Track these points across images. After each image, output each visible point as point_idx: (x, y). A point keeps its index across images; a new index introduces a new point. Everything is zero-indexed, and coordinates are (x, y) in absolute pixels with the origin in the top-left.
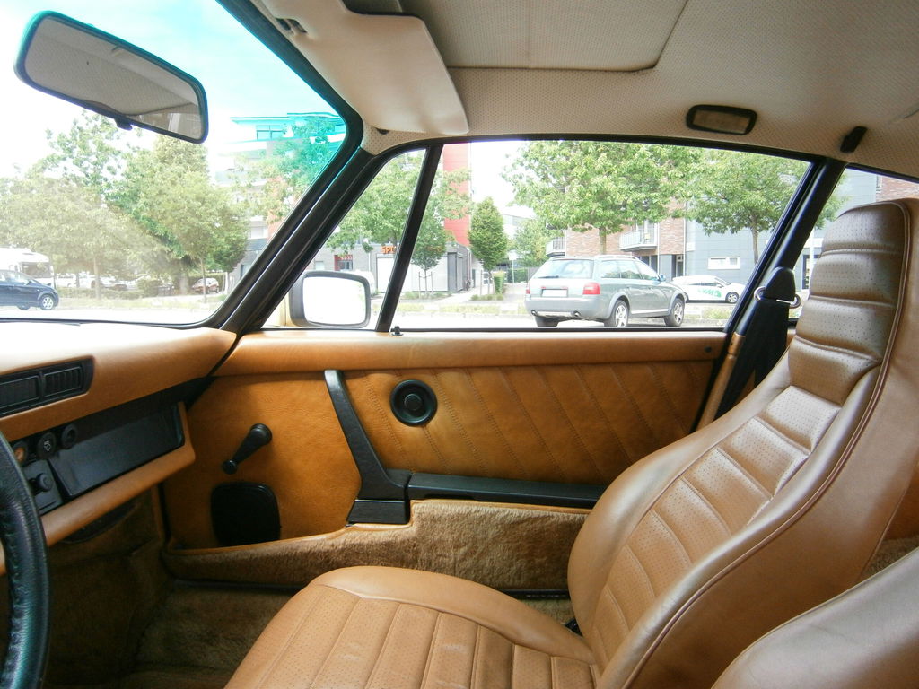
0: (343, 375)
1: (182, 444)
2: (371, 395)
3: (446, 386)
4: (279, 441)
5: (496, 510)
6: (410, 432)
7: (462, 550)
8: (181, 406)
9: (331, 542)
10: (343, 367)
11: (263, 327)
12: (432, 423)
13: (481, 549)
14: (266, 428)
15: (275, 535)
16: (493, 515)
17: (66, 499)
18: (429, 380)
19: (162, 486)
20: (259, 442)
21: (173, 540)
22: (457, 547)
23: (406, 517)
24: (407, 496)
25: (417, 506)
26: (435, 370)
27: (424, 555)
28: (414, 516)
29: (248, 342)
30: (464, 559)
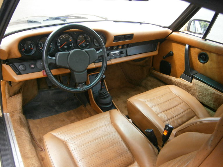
0: (190, 47)
1: (156, 50)
2: (195, 53)
3: (212, 57)
4: (175, 56)
5: (210, 88)
6: (200, 64)
7: (200, 93)
8: (159, 43)
9: (175, 80)
10: (191, 45)
11: (179, 31)
12: (206, 64)
13: (204, 95)
14: (173, 53)
15: (169, 75)
16: (209, 89)
17: (127, 56)
18: (208, 54)
19: (153, 56)
20: (171, 55)
21: (153, 67)
22: (199, 92)
24: (193, 77)
25: (194, 80)
26: (211, 52)
27: (192, 90)
28: (192, 82)
29: (175, 34)
30: (200, 95)
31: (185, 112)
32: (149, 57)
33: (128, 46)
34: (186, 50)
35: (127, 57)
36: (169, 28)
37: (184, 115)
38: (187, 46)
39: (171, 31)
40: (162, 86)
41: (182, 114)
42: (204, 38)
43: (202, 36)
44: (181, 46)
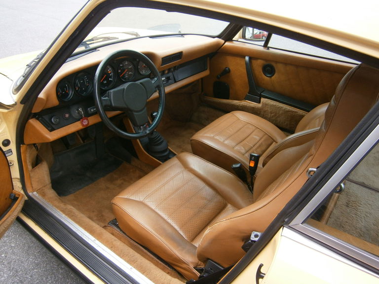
0: (250, 58)
1: (207, 69)
2: (258, 65)
3: (279, 68)
4: (232, 72)
6: (266, 78)
7: (273, 114)
8: (208, 58)
9: (239, 103)
10: (251, 56)
11: (233, 39)
12: (273, 77)
13: (277, 115)
14: (229, 69)
15: (228, 98)
16: (282, 107)
17: (175, 82)
18: (274, 64)
19: (202, 79)
20: (227, 72)
21: (203, 93)
22: (271, 113)
23: (259, 102)
24: (261, 96)
25: (263, 100)
26: (277, 62)
27: (262, 113)
28: (261, 102)
29: (227, 44)
30: (272, 117)
31: (262, 140)
32: (198, 81)
33: (176, 68)
34: (246, 64)
35: (175, 84)
36: (219, 37)
37: (262, 143)
38: (247, 58)
39: (223, 41)
40: (221, 116)
41: (260, 142)
42: (266, 45)
43: (262, 43)
44: (238, 60)
